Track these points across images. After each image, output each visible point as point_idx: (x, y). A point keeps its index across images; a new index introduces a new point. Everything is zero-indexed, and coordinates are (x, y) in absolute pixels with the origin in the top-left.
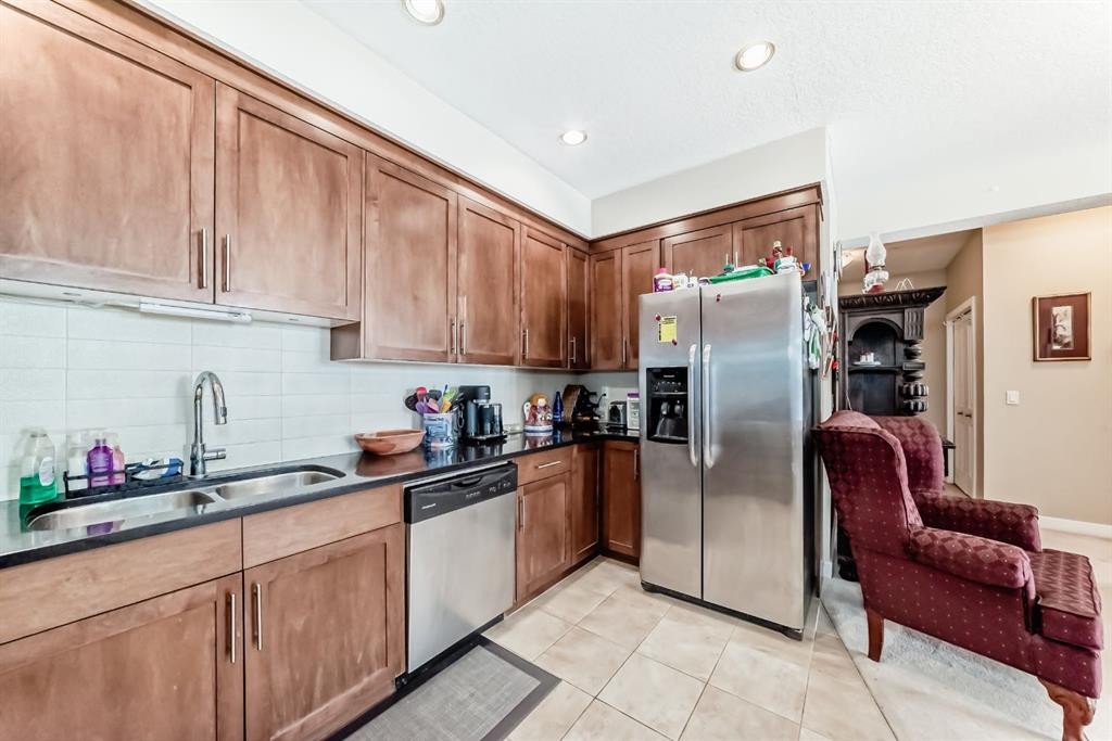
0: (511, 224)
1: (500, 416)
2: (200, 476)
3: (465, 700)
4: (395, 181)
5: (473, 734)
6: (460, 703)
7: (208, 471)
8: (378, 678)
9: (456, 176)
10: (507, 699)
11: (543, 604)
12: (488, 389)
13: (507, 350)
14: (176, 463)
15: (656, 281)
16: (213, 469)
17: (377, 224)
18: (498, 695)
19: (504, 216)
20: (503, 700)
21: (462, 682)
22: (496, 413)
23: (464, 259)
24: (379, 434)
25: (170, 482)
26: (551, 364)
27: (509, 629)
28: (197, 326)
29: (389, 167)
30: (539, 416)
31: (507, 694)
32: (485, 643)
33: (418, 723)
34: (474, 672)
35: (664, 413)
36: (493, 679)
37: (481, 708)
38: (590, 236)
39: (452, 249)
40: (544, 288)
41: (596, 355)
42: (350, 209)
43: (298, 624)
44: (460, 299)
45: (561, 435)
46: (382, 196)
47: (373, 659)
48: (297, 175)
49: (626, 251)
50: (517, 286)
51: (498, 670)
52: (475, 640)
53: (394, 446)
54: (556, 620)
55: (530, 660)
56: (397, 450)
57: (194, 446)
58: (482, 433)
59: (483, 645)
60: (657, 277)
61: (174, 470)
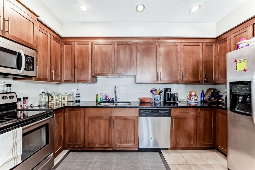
0: (177, 44)
1: (177, 96)
2: (116, 101)
3: (148, 161)
4: (143, 45)
5: (144, 168)
6: (147, 161)
7: (117, 101)
8: (132, 145)
9: (159, 38)
10: (156, 168)
11: (182, 153)
12: (170, 89)
13: (176, 78)
14: (113, 99)
15: (238, 45)
16: (118, 101)
17: (139, 56)
18: (154, 165)
19: (174, 43)
20: (155, 167)
21: (150, 157)
22: (176, 96)
23: (161, 58)
24: (143, 98)
25: (112, 102)
26: (195, 82)
27: (168, 153)
28: (117, 79)
29: (142, 43)
30: (192, 98)
31: (157, 167)
32: (160, 153)
33: (137, 158)
34: (153, 157)
35: (240, 101)
36: (156, 161)
37: (150, 165)
38: (215, 36)
39: (158, 56)
40: (191, 59)
41: (218, 78)
42: (134, 55)
43: (119, 128)
44: (160, 67)
45: (204, 104)
46: (141, 50)
47: (132, 141)
48: (125, 52)
49: (232, 36)
50: (179, 61)
51: (159, 160)
52: (158, 150)
53: (145, 101)
54: (183, 159)
55: (168, 164)
56: (145, 102)
57: (115, 97)
58: (170, 100)
59: (159, 153)
60: (238, 43)
61: (113, 100)
